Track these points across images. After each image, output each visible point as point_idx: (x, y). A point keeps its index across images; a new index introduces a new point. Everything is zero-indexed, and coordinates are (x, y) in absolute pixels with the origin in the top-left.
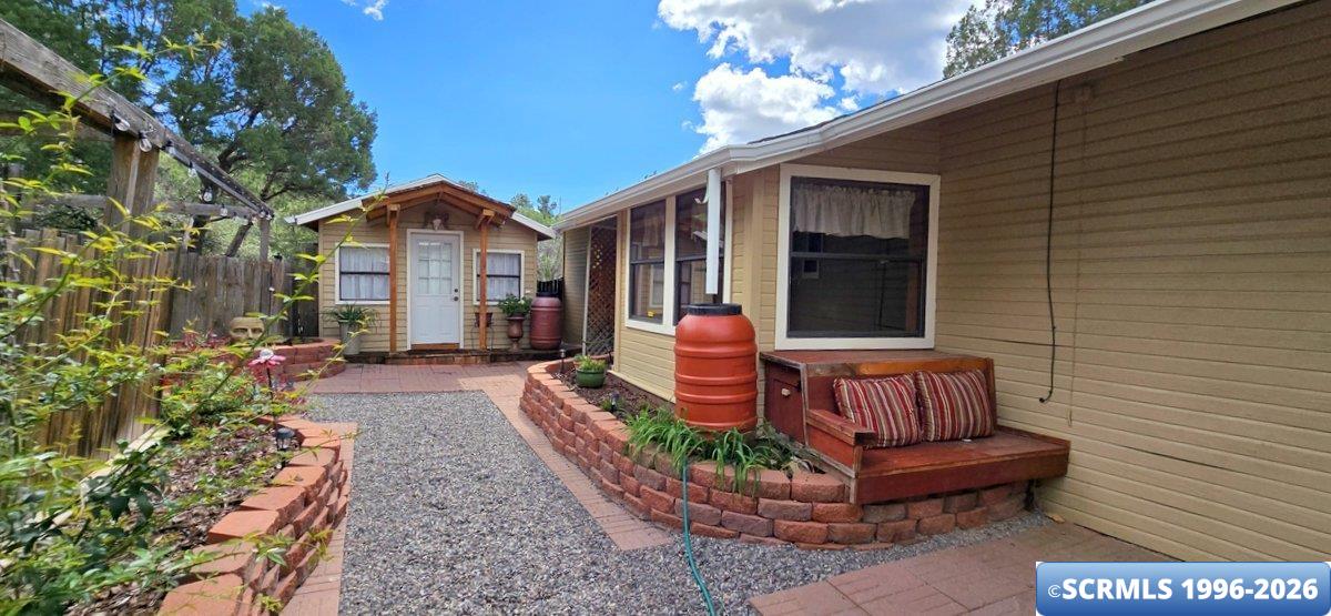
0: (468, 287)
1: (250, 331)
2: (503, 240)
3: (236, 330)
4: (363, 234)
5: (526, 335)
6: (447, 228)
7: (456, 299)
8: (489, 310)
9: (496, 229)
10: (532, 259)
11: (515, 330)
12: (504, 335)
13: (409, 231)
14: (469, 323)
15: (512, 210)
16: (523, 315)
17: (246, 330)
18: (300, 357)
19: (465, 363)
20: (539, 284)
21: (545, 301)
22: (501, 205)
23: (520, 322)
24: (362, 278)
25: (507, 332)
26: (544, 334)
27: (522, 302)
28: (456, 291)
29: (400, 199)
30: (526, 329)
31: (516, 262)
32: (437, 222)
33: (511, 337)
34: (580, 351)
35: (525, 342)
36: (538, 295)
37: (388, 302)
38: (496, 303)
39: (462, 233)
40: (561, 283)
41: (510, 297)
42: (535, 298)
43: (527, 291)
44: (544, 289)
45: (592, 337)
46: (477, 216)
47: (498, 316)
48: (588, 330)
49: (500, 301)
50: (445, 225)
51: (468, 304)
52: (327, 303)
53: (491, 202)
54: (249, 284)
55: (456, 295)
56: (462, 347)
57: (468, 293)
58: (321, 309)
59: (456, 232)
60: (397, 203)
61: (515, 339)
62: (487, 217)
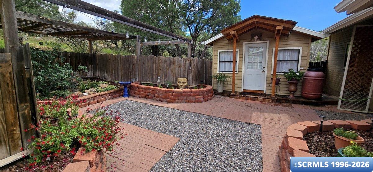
0: (269, 66)
1: (182, 82)
2: (289, 43)
3: (179, 82)
4: (227, 46)
5: (299, 90)
6: (261, 40)
7: (264, 71)
8: (279, 77)
9: (286, 38)
10: (307, 51)
11: (292, 88)
12: (287, 89)
13: (244, 43)
14: (268, 82)
15: (294, 24)
16: (298, 80)
17: (181, 82)
18: (192, 94)
19: (263, 101)
20: (311, 63)
21: (313, 74)
22: (287, 22)
23: (296, 84)
24: (227, 63)
25: (288, 88)
26: (310, 92)
27: (298, 74)
28: (264, 68)
29: (236, 28)
30: (299, 87)
31: (296, 54)
32: (256, 38)
33: (290, 91)
34: (336, 103)
35: (298, 94)
36: (309, 70)
37: (232, 72)
38: (283, 74)
39: (268, 42)
40: (326, 63)
41: (291, 71)
42: (306, 72)
43: (301, 68)
44: (313, 67)
45: (346, 96)
46: (274, 32)
47: (283, 80)
48: (344, 92)
49: (285, 73)
50: (260, 39)
51: (269, 73)
52: (215, 73)
53: (281, 21)
54: (184, 66)
55: (264, 69)
56: (264, 92)
57: (269, 69)
58: (213, 74)
59: (265, 41)
60: (234, 30)
61: (293, 92)
62: (279, 30)
